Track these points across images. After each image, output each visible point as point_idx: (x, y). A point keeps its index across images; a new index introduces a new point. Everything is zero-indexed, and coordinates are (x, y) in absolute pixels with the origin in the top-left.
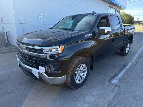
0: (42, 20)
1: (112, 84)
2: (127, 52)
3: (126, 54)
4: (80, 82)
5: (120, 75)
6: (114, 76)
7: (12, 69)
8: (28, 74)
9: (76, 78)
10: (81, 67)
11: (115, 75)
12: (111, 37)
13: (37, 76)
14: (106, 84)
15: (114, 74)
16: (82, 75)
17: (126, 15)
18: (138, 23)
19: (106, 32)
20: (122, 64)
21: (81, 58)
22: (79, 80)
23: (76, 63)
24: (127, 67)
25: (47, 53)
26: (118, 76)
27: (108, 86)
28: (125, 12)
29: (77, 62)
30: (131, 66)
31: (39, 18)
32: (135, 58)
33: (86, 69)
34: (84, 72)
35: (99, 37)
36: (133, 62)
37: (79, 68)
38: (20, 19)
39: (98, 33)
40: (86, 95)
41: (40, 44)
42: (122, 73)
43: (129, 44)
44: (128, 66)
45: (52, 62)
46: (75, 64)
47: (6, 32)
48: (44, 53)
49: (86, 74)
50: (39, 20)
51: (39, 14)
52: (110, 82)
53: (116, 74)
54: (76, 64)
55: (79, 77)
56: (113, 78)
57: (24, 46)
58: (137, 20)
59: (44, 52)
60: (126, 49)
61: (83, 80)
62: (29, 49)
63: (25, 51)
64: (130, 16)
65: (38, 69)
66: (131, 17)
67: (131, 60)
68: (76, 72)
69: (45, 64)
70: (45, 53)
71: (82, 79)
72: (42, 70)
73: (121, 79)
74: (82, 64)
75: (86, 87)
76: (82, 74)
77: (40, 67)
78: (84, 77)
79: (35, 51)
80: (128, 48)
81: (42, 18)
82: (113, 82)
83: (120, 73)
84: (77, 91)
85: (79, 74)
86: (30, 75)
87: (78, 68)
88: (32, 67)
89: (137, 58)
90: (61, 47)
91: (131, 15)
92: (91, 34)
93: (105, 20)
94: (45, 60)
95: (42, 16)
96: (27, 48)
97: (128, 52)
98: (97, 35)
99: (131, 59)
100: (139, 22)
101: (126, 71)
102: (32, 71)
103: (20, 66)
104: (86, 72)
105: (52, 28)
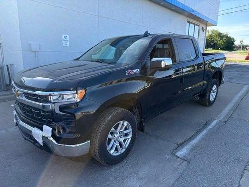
0: (68, 45)
1: (178, 157)
2: (212, 99)
3: (211, 104)
4: (119, 154)
5: (194, 141)
6: (183, 143)
7: (9, 129)
8: (27, 138)
9: (111, 146)
10: (120, 126)
11: (185, 142)
12: (178, 74)
13: (40, 142)
14: (167, 156)
15: (185, 139)
16: (122, 140)
17: (221, 36)
18: (242, 49)
19: (163, 66)
20: (203, 121)
21: (120, 110)
22: (116, 150)
23: (109, 119)
24: (209, 127)
25: (56, 101)
26: (191, 143)
27: (169, 160)
28: (219, 31)
29: (111, 117)
30: (216, 124)
31: (64, 42)
32: (227, 110)
33: (131, 129)
34: (126, 135)
35: (153, 74)
36: (221, 119)
37: (116, 128)
38: (30, 44)
39: (151, 68)
40: (127, 177)
41: (44, 87)
42: (199, 137)
43: (215, 86)
44: (211, 126)
45: (64, 119)
46: (107, 121)
47: (8, 66)
48: (50, 102)
49: (130, 139)
50: (64, 45)
51: (63, 35)
52: (173, 154)
53: (187, 140)
54: (109, 121)
55: (117, 144)
56: (180, 146)
57: (20, 91)
58: (239, 44)
59: (50, 100)
60: (210, 94)
61: (124, 150)
62: (27, 96)
63: (22, 99)
64: (227, 36)
65: (41, 129)
66: (230, 38)
67: (219, 114)
68: (110, 136)
69: (54, 121)
70: (53, 102)
71: (123, 147)
72: (47, 131)
73: (194, 148)
74: (122, 122)
75: (131, 162)
76: (123, 138)
77: (45, 127)
78: (126, 145)
79: (37, 98)
80: (214, 92)
81: (68, 43)
82: (178, 154)
83: (196, 137)
84: (113, 169)
85: (117, 138)
86: (30, 140)
87: (113, 129)
88: (33, 126)
89: (231, 110)
90: (79, 91)
91: (229, 36)
92: (138, 70)
93: (168, 45)
94: (52, 114)
95: (68, 39)
96: (25, 93)
97: (215, 99)
98: (149, 72)
99: (220, 112)
100: (244, 47)
101: (207, 135)
102: (33, 133)
103: (17, 124)
104: (130, 136)
105: (78, 59)
